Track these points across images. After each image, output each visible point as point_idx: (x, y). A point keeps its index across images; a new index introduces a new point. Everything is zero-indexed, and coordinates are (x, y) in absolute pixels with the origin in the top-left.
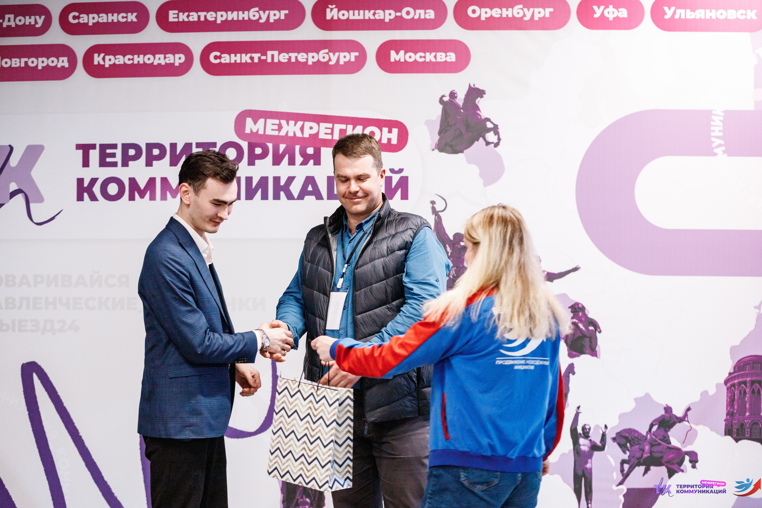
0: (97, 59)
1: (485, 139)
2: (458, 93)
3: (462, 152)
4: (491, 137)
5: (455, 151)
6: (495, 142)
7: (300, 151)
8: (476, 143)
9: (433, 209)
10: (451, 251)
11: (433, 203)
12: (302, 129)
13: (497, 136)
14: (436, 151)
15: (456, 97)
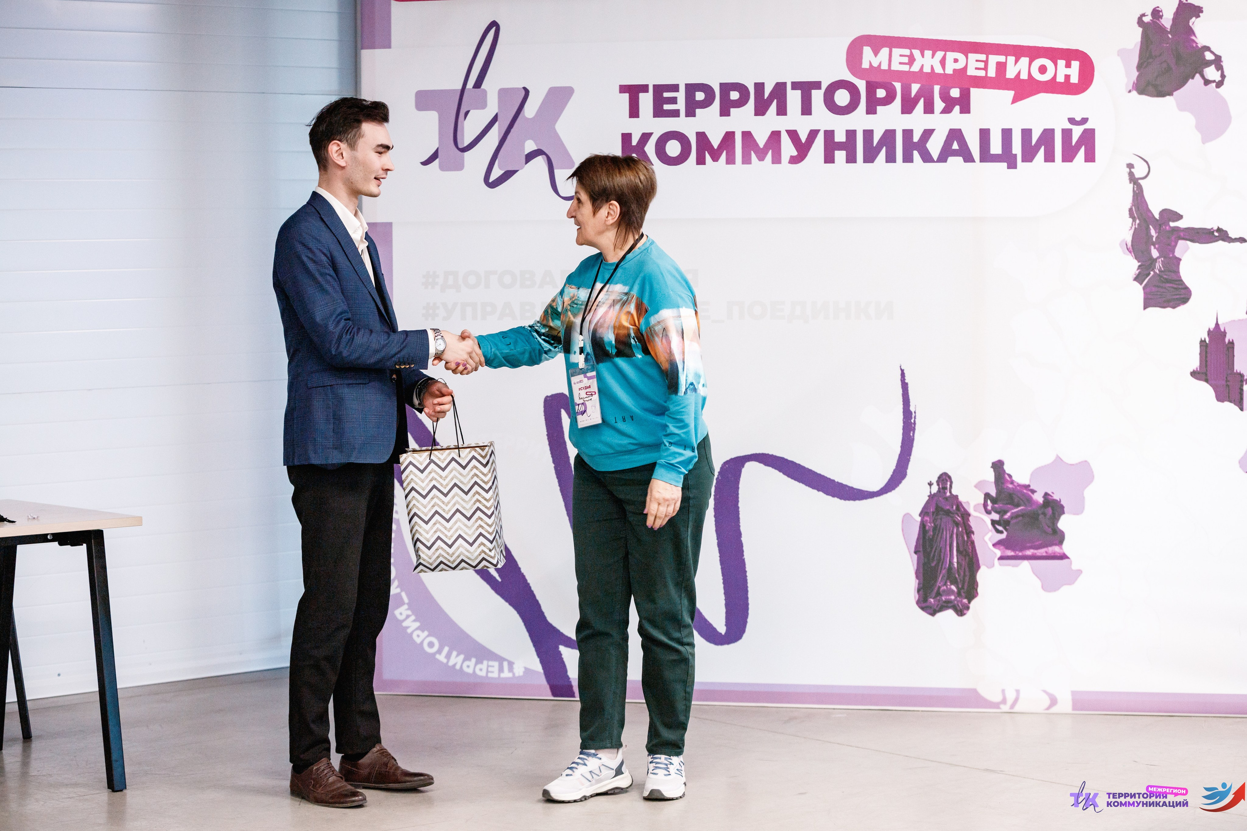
1: (1203, 76)
2: (1163, 11)
3: (1170, 94)
4: (1211, 73)
5: (1161, 92)
6: (1217, 81)
7: (940, 94)
8: (1191, 80)
9: (1131, 175)
10: (1157, 234)
11: (1130, 166)
13: (1220, 72)
14: (1134, 93)
15: (1161, 17)
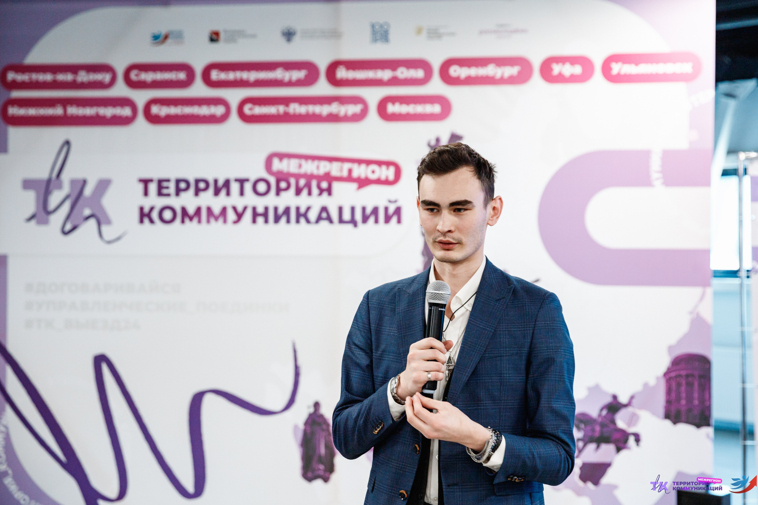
0: (155, 110)
2: (442, 139)
7: (316, 185)
12: (318, 167)
15: (441, 142)
